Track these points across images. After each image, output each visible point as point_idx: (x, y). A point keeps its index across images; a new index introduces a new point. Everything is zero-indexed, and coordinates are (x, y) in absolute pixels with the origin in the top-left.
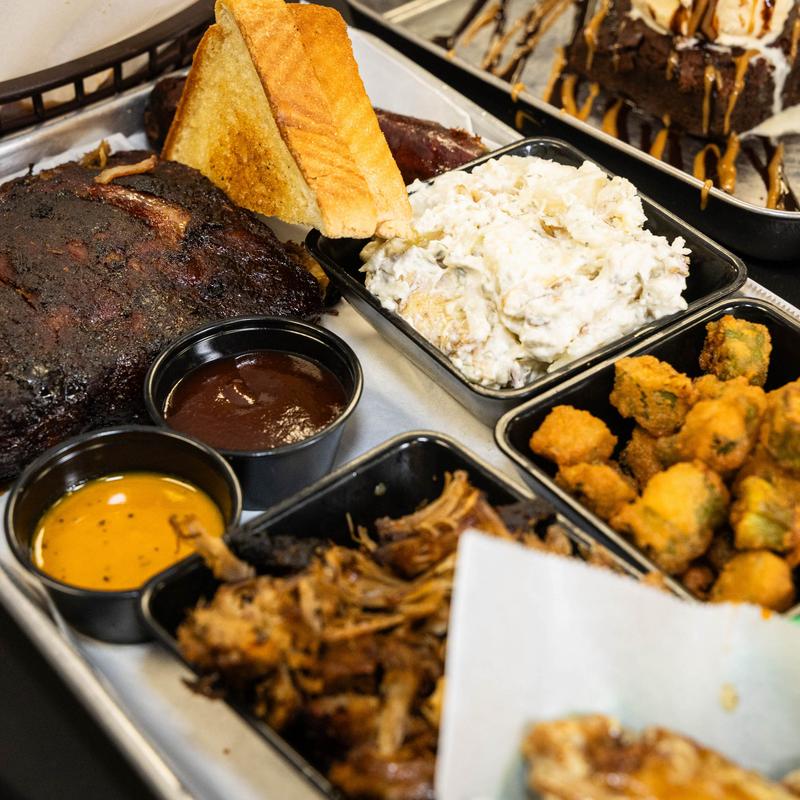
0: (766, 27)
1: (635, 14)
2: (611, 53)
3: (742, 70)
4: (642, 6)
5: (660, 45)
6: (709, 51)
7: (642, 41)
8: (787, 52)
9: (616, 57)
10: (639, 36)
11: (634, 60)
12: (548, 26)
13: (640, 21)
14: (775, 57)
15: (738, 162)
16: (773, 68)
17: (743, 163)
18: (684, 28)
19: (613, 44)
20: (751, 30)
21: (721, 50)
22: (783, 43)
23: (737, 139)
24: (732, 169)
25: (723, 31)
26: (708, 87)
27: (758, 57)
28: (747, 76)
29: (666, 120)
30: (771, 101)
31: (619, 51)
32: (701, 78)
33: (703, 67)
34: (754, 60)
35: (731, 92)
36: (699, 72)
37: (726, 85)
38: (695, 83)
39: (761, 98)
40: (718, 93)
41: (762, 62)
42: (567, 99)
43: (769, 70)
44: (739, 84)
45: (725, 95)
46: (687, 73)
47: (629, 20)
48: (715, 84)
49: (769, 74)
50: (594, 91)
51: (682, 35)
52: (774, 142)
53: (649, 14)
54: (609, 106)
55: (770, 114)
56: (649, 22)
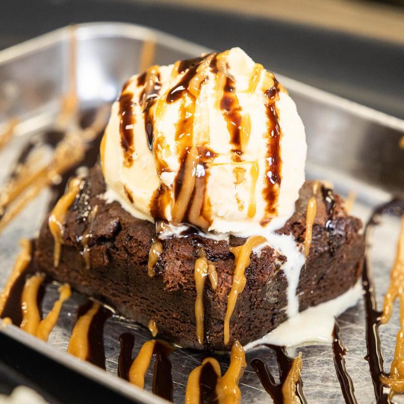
0: (271, 210)
1: (110, 196)
2: (80, 246)
3: (243, 263)
4: (117, 187)
5: (139, 235)
6: (200, 240)
7: (119, 228)
8: (300, 240)
9: (86, 250)
10: (113, 223)
11: (108, 253)
12: (13, 216)
13: (116, 204)
14: (286, 245)
15: (243, 381)
16: (283, 259)
17: (250, 381)
18: (168, 214)
19: (82, 234)
20: (251, 214)
21: (217, 238)
22: (295, 228)
23: (241, 351)
24: (235, 391)
25: (217, 215)
26: (200, 285)
27: (263, 246)
28: (249, 271)
29: (153, 328)
30: (283, 301)
31: (90, 243)
32: (190, 274)
33: (193, 260)
34: (258, 251)
35: (229, 290)
36: (187, 266)
37: (222, 282)
38: (183, 280)
39: (271, 297)
40: (213, 292)
41: (268, 252)
42: (28, 305)
43: (278, 262)
44: (240, 280)
45: (221, 295)
46: (173, 268)
47: (102, 203)
48: (208, 280)
49: (278, 267)
50: (65, 293)
51: (166, 222)
52: (290, 354)
53: (125, 196)
54: (81, 312)
55: (285, 318)
56: (126, 205)
